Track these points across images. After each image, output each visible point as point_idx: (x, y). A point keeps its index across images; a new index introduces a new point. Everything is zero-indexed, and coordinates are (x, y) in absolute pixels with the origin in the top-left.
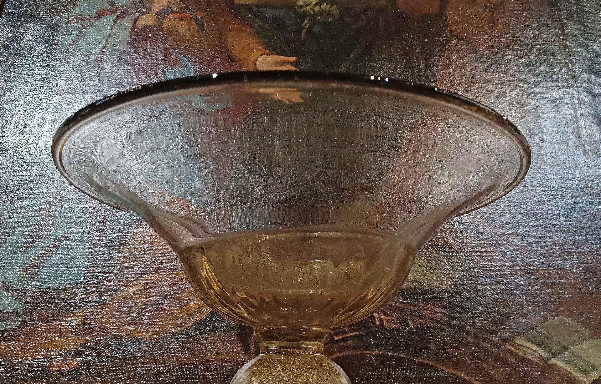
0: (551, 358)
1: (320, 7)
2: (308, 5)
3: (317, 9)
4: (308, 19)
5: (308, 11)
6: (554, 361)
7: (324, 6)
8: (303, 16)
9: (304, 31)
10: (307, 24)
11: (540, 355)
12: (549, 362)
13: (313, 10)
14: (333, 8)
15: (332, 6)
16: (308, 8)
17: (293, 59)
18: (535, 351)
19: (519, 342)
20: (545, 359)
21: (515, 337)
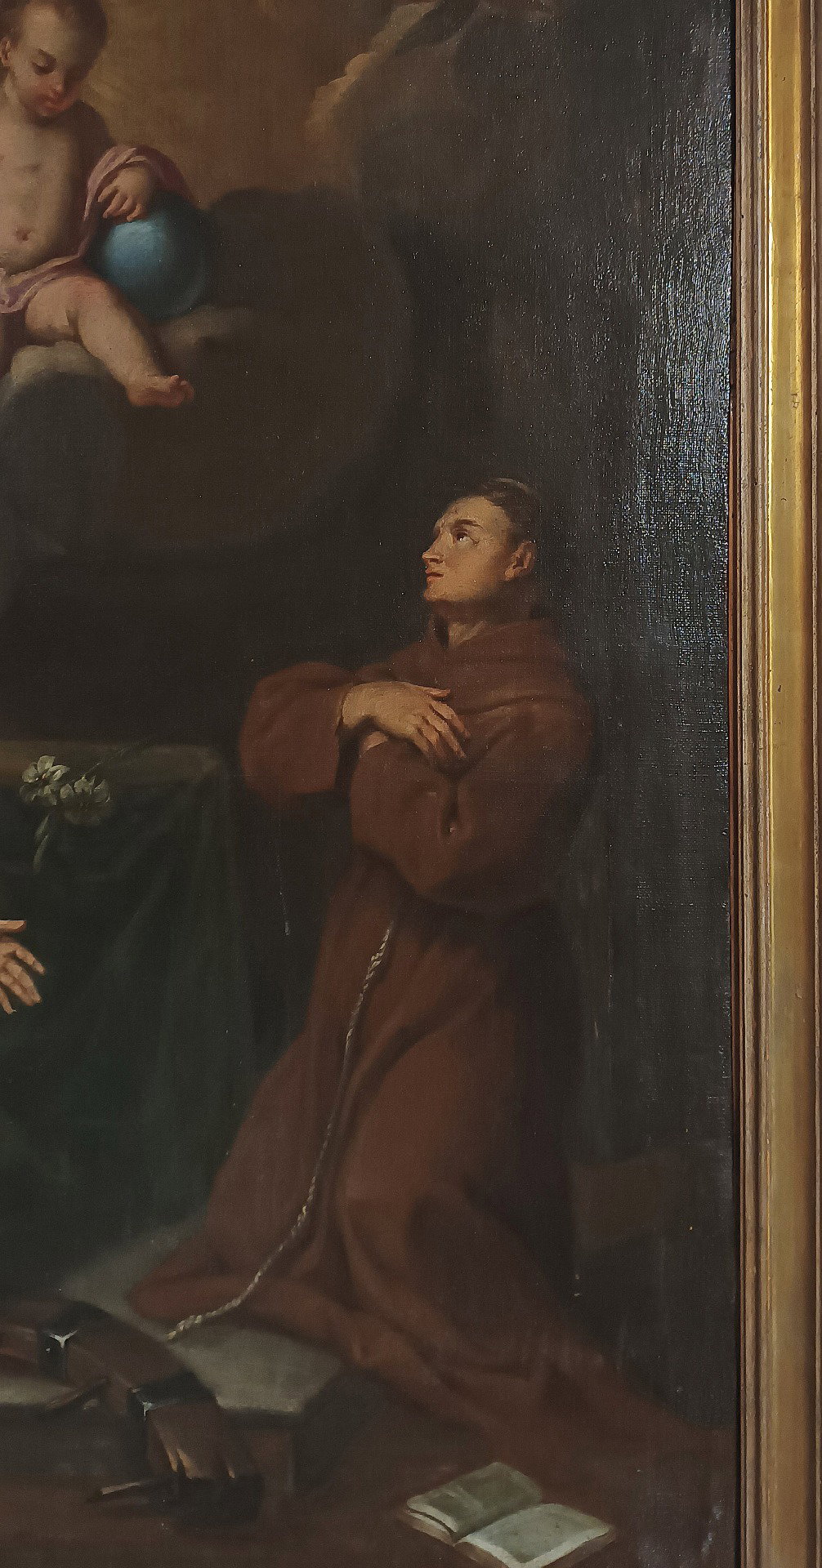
0: (464, 1535)
1: (73, 785)
2: (46, 782)
3: (64, 792)
4: (47, 818)
5: (46, 798)
6: (469, 1539)
7: (81, 784)
8: (36, 811)
9: (39, 852)
10: (44, 834)
11: (448, 1529)
12: (463, 1540)
13: (56, 793)
14: (98, 788)
15: (96, 784)
16: (47, 790)
17: (17, 925)
18: (440, 1522)
19: (414, 1506)
20: (455, 1536)
21: (409, 1496)
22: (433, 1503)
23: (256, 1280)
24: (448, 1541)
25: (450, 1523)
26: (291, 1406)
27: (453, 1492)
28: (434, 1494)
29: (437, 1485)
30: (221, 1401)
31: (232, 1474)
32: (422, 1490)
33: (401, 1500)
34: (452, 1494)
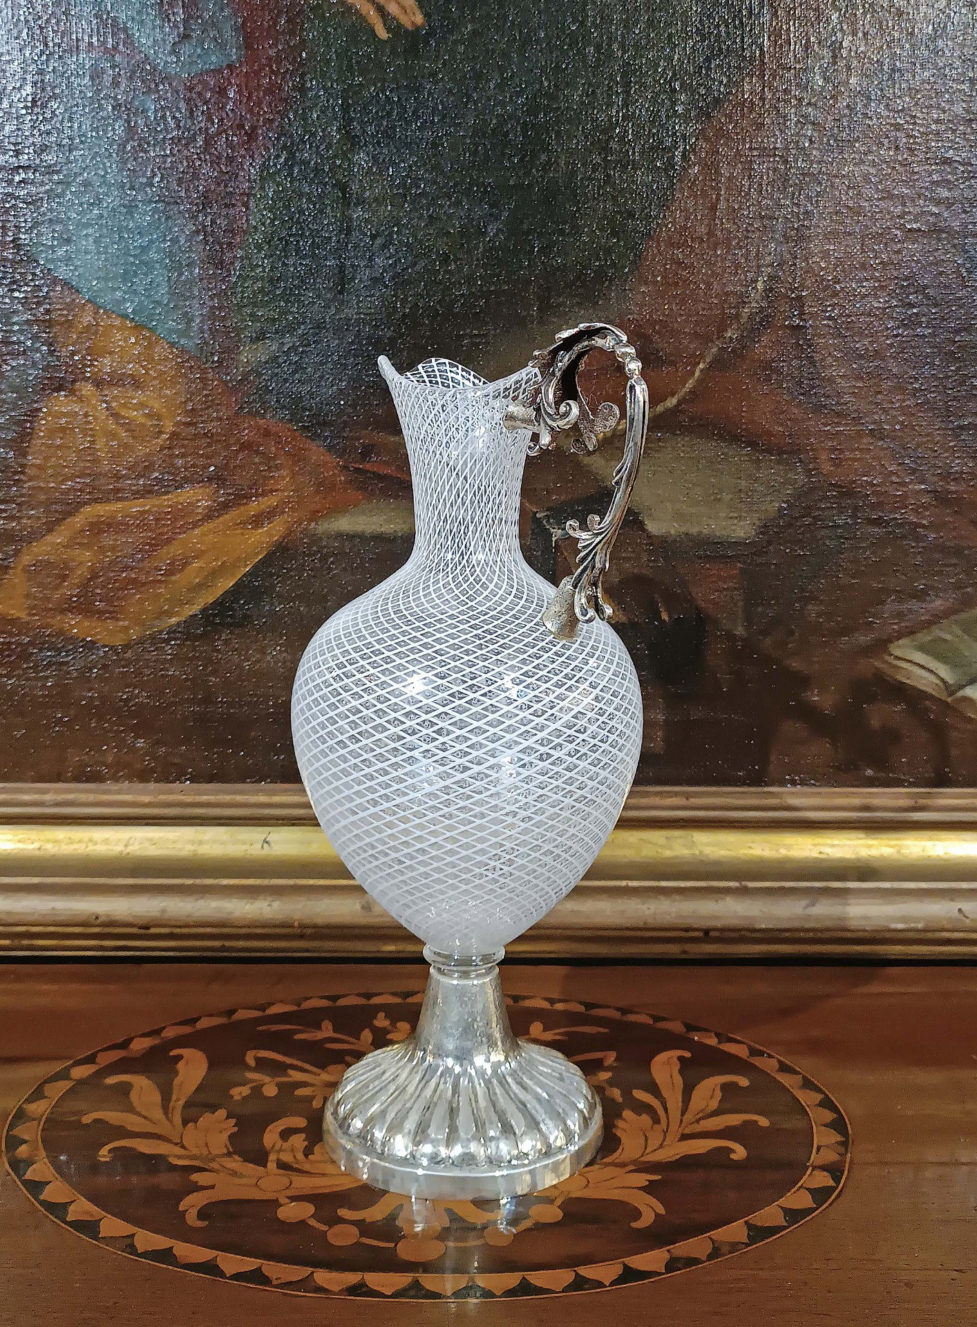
0: (962, 687)
11: (942, 680)
12: (960, 693)
18: (931, 671)
19: (898, 653)
20: (951, 690)
21: (890, 640)
22: (922, 648)
23: (697, 374)
24: (943, 696)
25: (944, 672)
26: (742, 530)
27: (946, 633)
28: (924, 637)
29: (928, 624)
30: (652, 527)
31: (665, 616)
32: (911, 632)
33: (882, 645)
34: (948, 637)
